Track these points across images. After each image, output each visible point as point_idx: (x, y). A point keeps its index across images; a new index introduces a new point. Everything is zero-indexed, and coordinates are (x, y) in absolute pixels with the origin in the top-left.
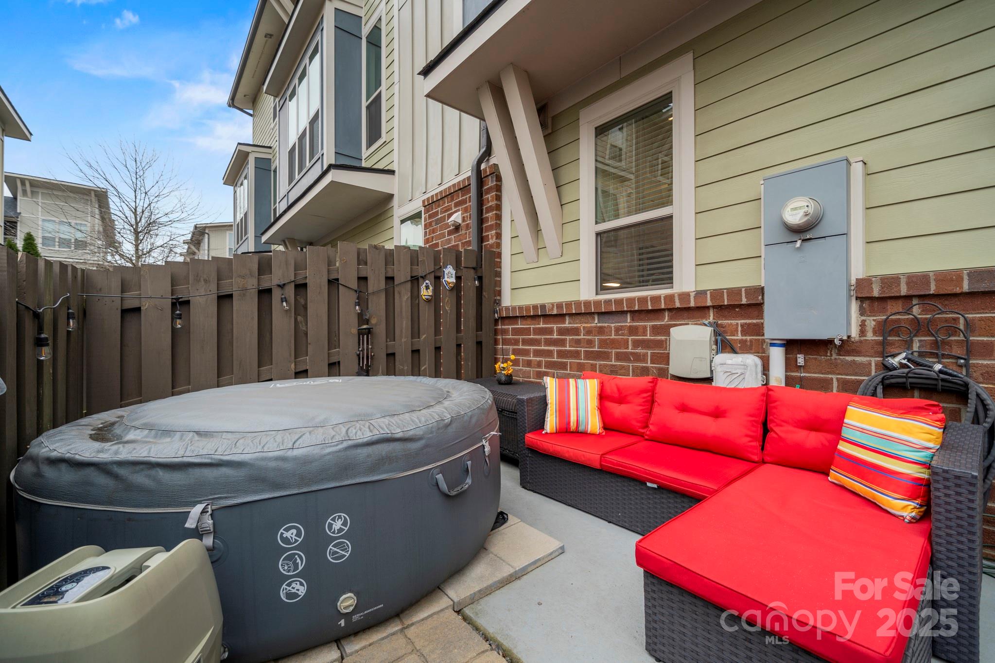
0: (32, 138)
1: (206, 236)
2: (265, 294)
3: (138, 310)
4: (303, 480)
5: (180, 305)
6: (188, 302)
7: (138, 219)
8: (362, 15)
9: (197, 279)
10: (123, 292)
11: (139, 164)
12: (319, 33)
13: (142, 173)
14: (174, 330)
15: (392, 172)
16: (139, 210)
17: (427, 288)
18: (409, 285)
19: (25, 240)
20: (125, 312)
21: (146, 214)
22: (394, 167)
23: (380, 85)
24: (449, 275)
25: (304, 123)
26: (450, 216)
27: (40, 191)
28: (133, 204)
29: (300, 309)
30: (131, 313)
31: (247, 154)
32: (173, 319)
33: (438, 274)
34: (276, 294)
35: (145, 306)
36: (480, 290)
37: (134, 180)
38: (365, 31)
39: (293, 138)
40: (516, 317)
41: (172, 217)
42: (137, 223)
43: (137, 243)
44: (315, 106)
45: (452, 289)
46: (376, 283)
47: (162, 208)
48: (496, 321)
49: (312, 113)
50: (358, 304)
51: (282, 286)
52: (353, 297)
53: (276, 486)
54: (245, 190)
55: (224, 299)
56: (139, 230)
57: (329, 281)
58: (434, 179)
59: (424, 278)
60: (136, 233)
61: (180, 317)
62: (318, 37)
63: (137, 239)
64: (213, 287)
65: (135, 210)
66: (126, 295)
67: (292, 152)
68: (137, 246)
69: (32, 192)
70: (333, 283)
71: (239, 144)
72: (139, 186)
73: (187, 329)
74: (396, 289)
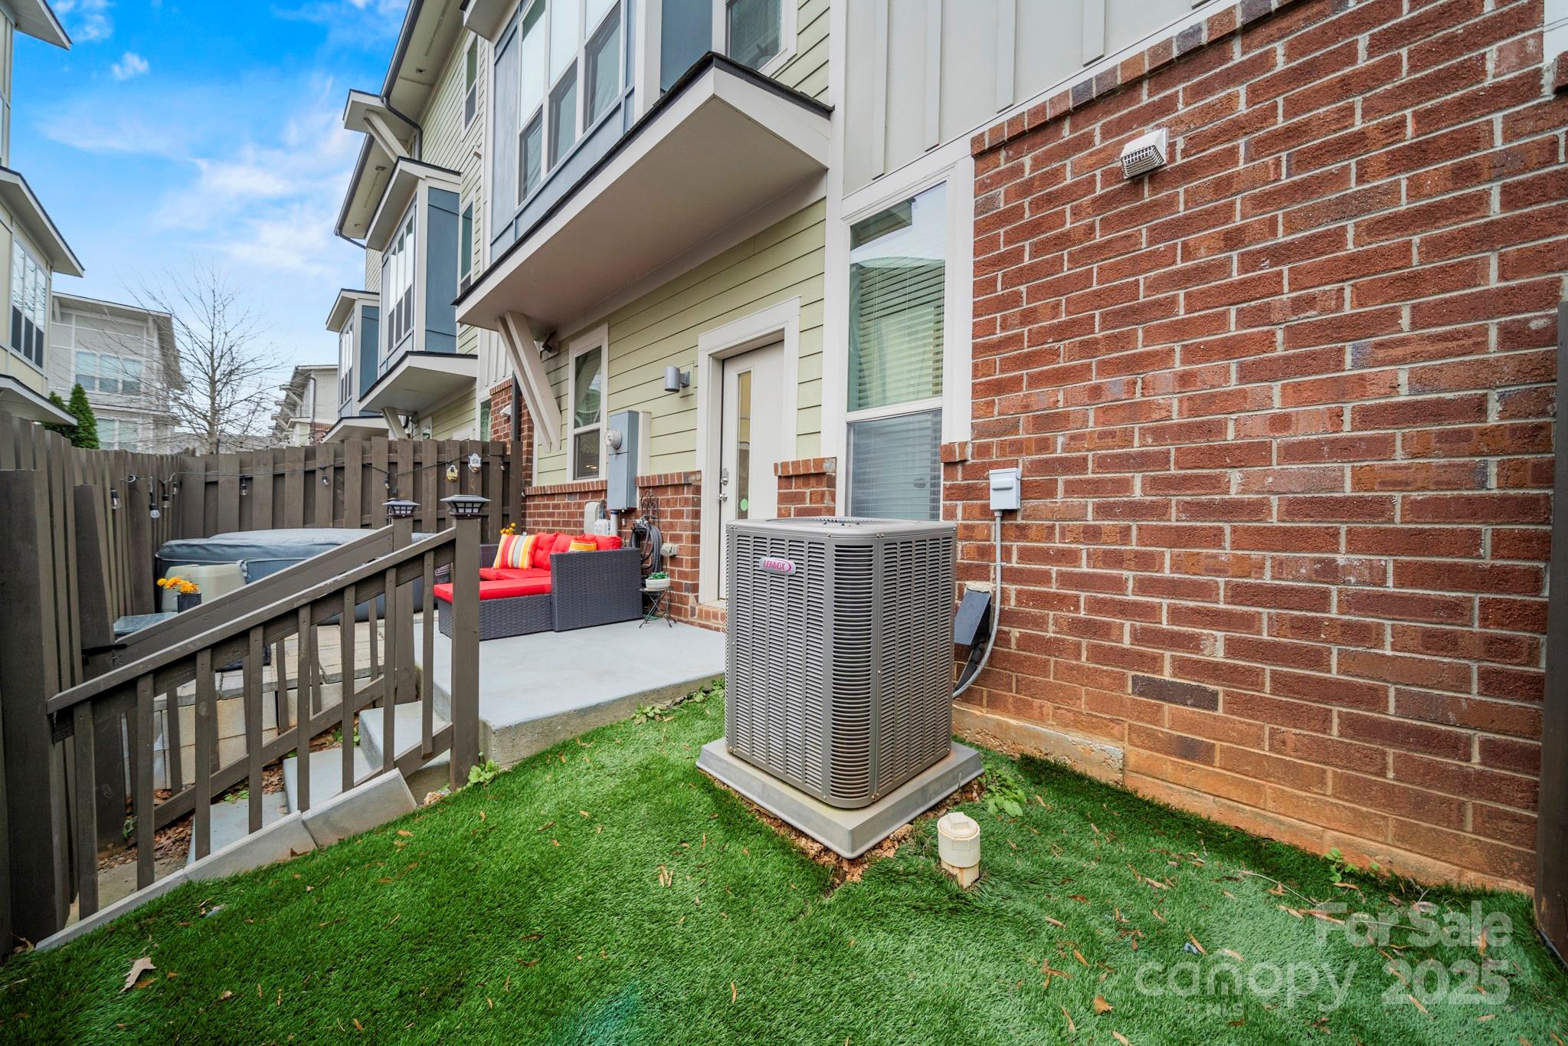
0: (85, 274)
1: (312, 381)
2: (309, 474)
3: (216, 483)
4: (287, 555)
5: (246, 481)
6: (251, 479)
7: (216, 365)
8: (460, 192)
9: (258, 463)
10: (206, 470)
11: (217, 297)
12: (413, 208)
13: (221, 308)
14: (241, 496)
15: (475, 357)
16: (217, 354)
17: (452, 471)
18: (435, 469)
19: (74, 393)
20: (207, 484)
21: (227, 358)
22: (478, 353)
23: (470, 269)
24: (475, 462)
25: (401, 294)
26: (501, 408)
27: (74, 313)
28: (209, 346)
29: (337, 485)
30: (211, 485)
31: (353, 301)
32: (240, 489)
33: (464, 460)
34: (319, 474)
35: (221, 480)
36: (506, 474)
37: (212, 317)
38: (462, 209)
39: (393, 305)
40: (534, 496)
41: (259, 364)
42: (214, 371)
43: (213, 395)
44: (409, 282)
45: (477, 473)
46: (405, 466)
47: (246, 352)
48: (524, 499)
49: (407, 288)
50: (388, 482)
51: (324, 469)
52: (385, 477)
53: (275, 556)
54: (351, 340)
55: (278, 477)
56: (217, 378)
57: (363, 466)
58: (501, 372)
59: (450, 463)
60: (213, 383)
61: (245, 488)
62: (412, 213)
63: (213, 389)
64: (270, 469)
65: (212, 354)
66: (209, 473)
67: (391, 316)
68: (213, 399)
69: (62, 315)
70: (366, 467)
71: (343, 290)
72: (217, 323)
73: (250, 496)
74: (424, 472)
